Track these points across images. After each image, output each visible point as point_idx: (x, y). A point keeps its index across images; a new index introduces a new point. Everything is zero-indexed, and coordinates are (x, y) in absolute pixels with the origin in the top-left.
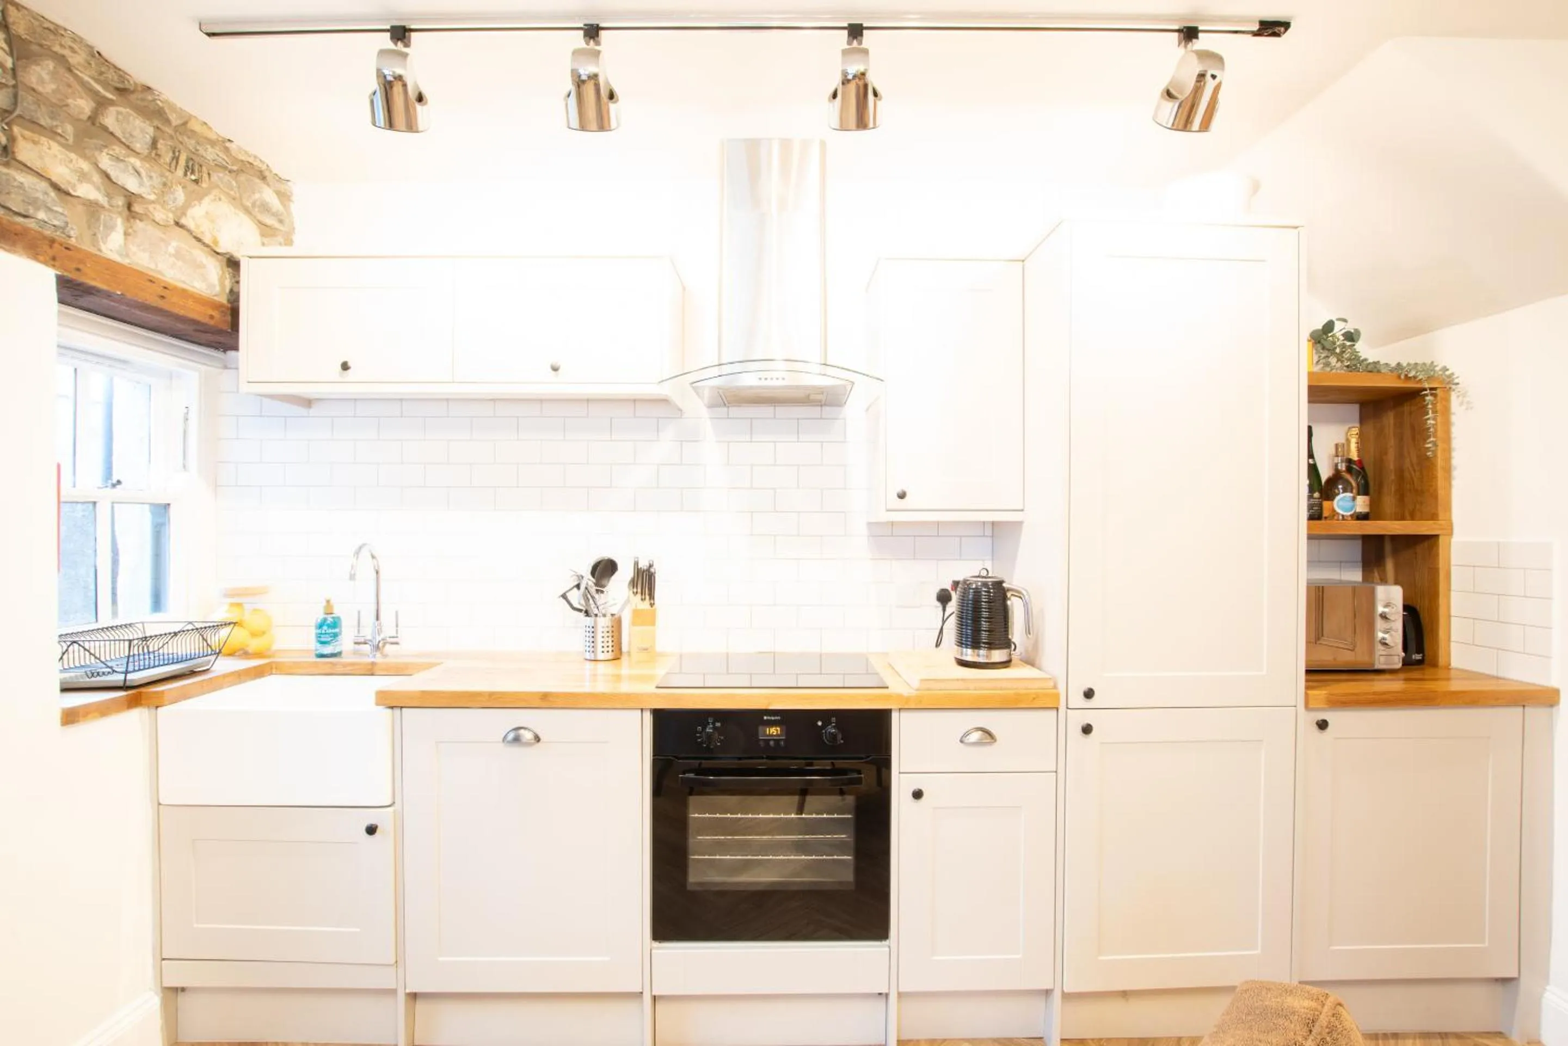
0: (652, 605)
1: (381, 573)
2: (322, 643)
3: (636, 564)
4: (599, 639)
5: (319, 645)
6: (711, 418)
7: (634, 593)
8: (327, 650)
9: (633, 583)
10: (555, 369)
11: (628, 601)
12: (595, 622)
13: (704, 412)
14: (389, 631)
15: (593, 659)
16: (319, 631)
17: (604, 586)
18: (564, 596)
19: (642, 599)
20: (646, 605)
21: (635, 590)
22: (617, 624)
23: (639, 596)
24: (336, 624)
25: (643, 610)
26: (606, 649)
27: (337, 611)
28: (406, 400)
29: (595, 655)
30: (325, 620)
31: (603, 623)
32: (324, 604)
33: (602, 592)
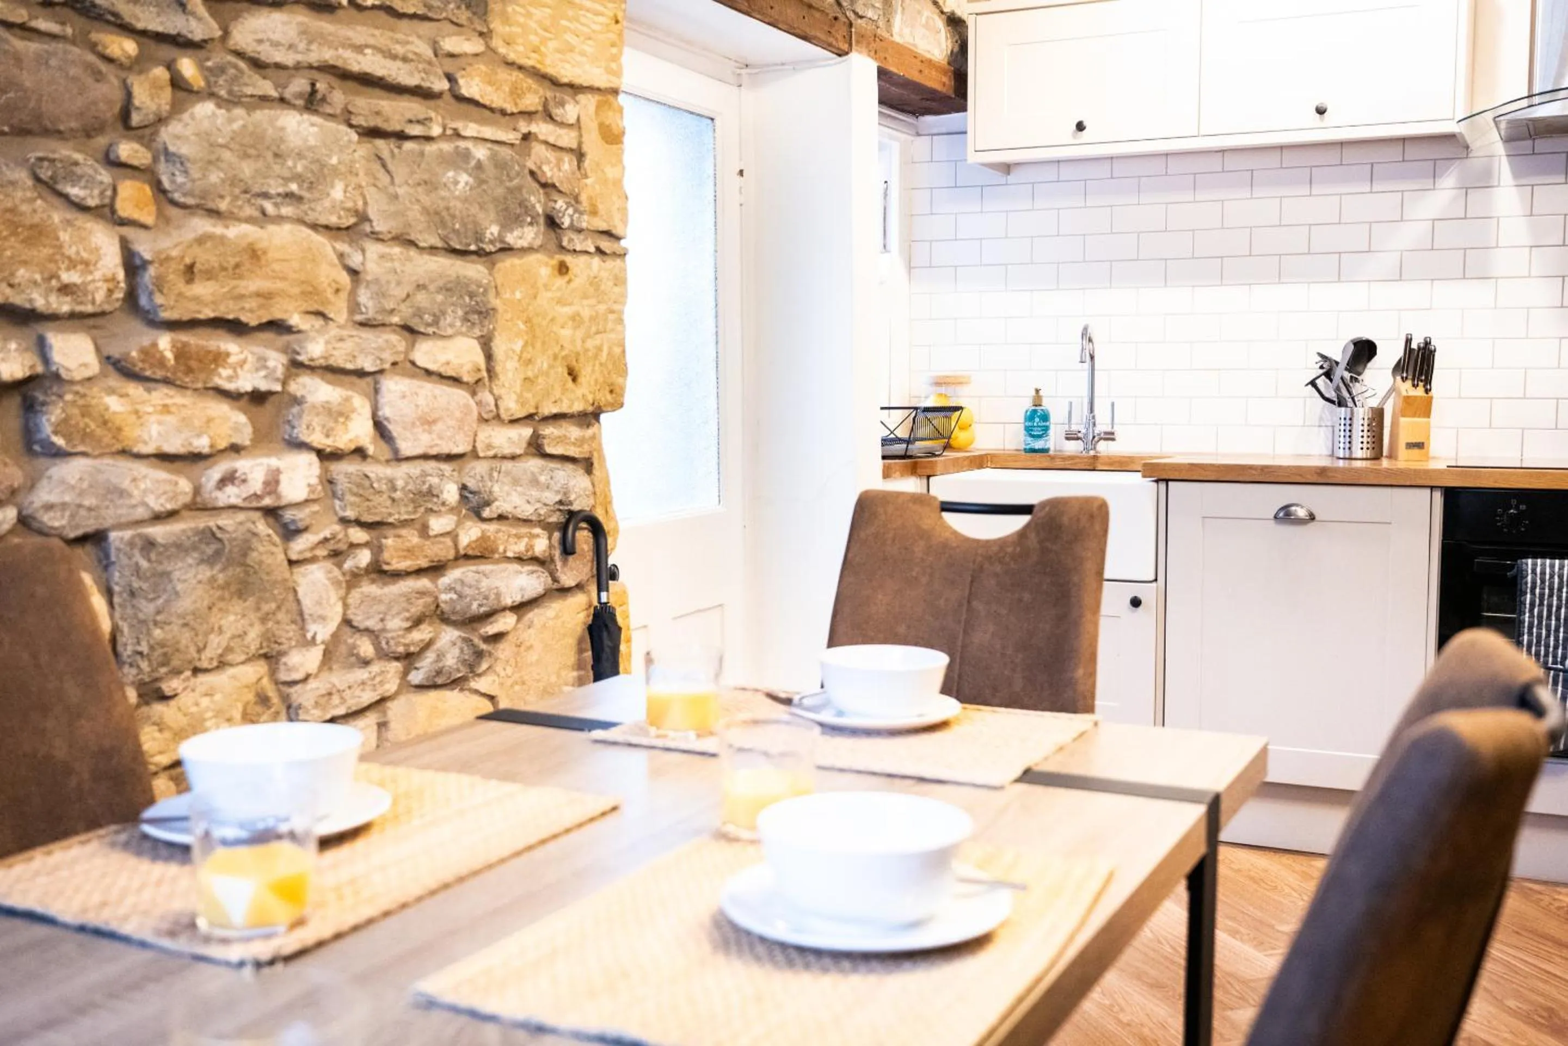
0: (1427, 391)
1: (1096, 358)
2: (1033, 436)
3: (1408, 341)
4: (1357, 434)
5: (1029, 439)
6: (1508, 156)
7: (1402, 378)
8: (1038, 444)
9: (1399, 368)
10: (1321, 111)
11: (1393, 389)
12: (1352, 413)
13: (1500, 149)
14: (1102, 427)
15: (1347, 456)
16: (1030, 424)
17: (1359, 374)
18: (1313, 383)
19: (1414, 385)
20: (1420, 391)
21: (1405, 375)
22: (1378, 415)
23: (1409, 383)
24: (1045, 417)
25: (1416, 397)
26: (1365, 446)
27: (1047, 404)
28: (1117, 157)
29: (1351, 453)
30: (1035, 411)
31: (1361, 415)
32: (1033, 393)
33: (1357, 380)
